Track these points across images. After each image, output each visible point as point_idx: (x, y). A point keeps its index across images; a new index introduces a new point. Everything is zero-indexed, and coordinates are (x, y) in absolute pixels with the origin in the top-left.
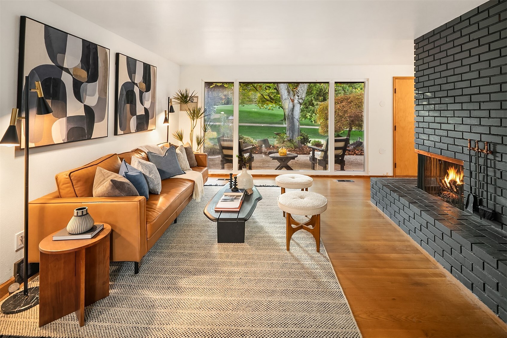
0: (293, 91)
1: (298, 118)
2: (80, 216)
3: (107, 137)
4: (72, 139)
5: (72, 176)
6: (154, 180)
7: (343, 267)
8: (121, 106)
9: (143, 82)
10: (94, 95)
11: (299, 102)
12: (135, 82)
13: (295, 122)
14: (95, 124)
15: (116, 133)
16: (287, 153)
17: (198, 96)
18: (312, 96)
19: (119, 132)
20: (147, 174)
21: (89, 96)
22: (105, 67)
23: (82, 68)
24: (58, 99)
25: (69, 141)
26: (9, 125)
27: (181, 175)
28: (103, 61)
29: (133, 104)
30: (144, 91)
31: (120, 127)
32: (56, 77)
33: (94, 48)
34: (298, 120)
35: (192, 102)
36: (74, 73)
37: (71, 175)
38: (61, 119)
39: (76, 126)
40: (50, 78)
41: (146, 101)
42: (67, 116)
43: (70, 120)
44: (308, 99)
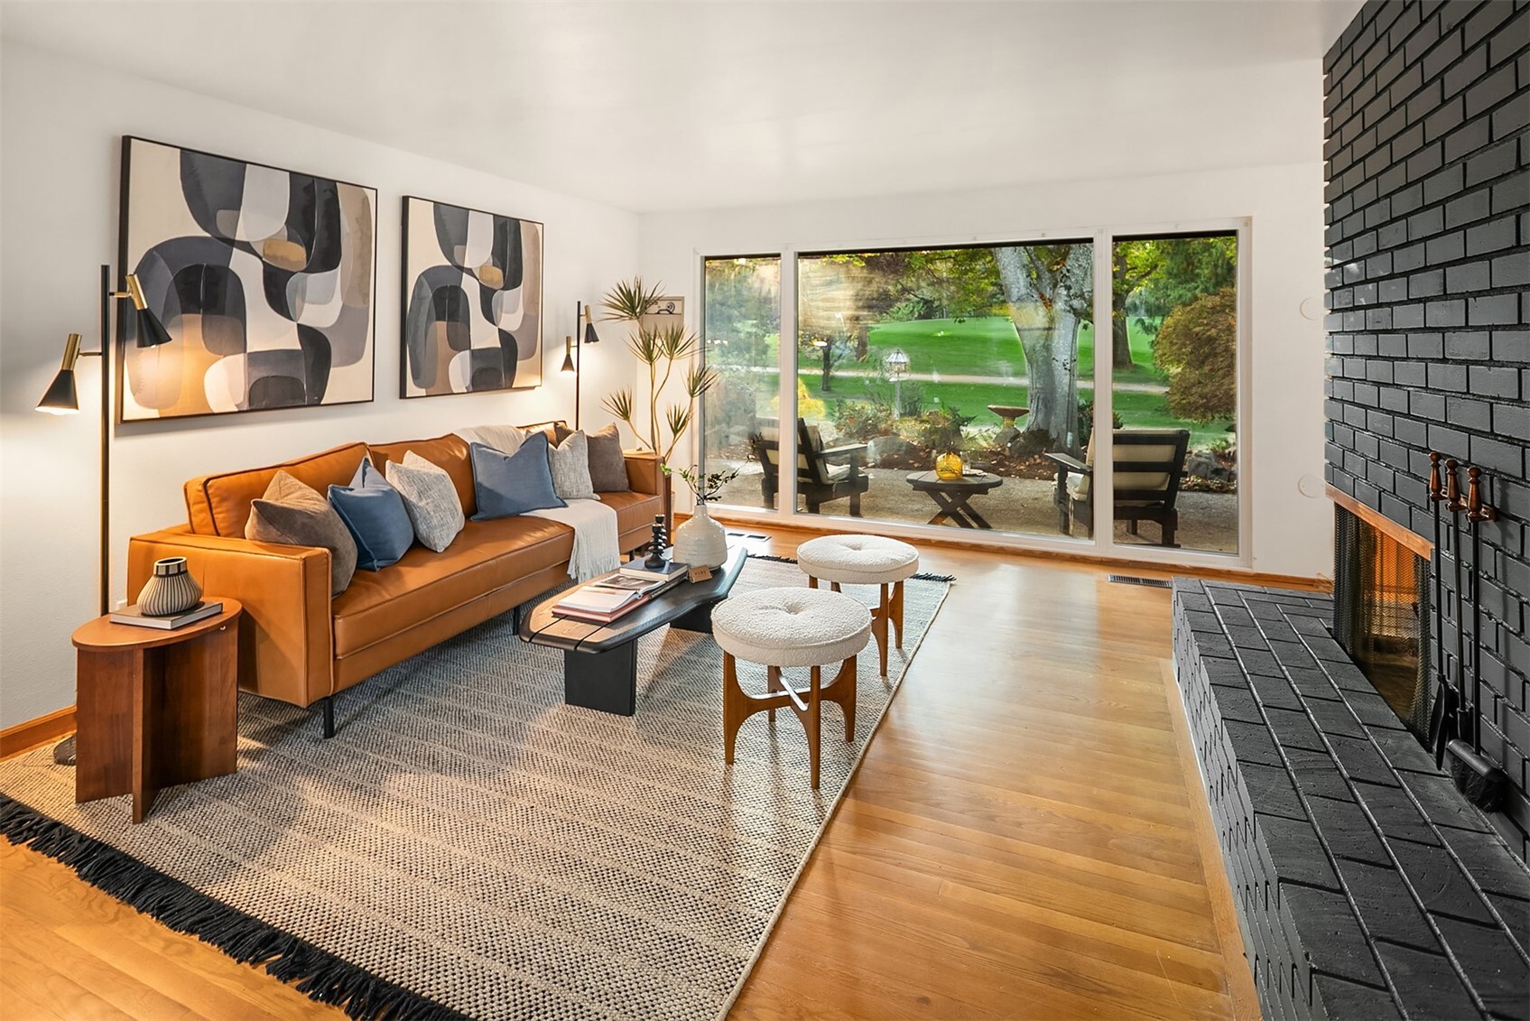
0: (1050, 271)
1: (1069, 361)
2: (161, 576)
3: (372, 401)
4: (264, 403)
5: (211, 486)
6: (432, 513)
7: (851, 853)
8: (417, 327)
9: (494, 265)
10: (330, 301)
11: (1071, 306)
12: (466, 266)
13: (1056, 372)
14: (332, 369)
15: (403, 395)
16: (964, 473)
17: (683, 298)
18: (1195, 285)
19: (412, 389)
20: (413, 498)
21: (313, 303)
22: (362, 233)
23: (290, 239)
24: (222, 312)
25: (253, 407)
26: (60, 369)
27: (551, 510)
28: (357, 219)
29: (458, 321)
30: (495, 288)
31: (415, 377)
32: (214, 263)
33: (325, 191)
34: (1068, 366)
35: (671, 313)
36: (267, 252)
37: (208, 484)
38: (229, 358)
39: (274, 374)
40: (199, 267)
41: (506, 312)
42: (248, 351)
43: (255, 359)
44: (1180, 296)
